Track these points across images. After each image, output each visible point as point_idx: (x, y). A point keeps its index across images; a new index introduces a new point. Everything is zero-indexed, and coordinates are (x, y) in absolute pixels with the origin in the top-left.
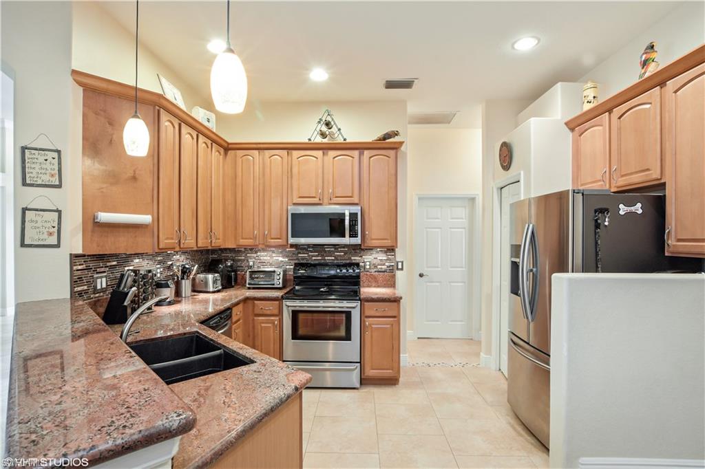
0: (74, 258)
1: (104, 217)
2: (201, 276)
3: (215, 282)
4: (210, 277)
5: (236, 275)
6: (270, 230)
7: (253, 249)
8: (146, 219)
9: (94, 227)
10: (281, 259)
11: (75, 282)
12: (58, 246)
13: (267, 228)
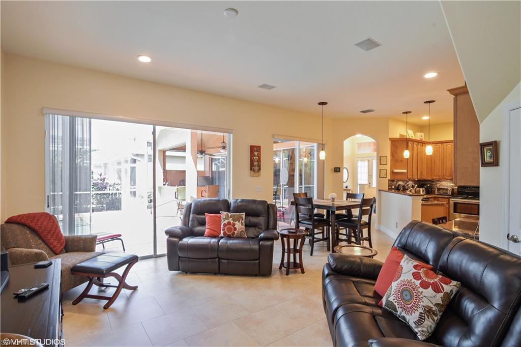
0: (389, 180)
1: (396, 171)
2: (418, 189)
3: (423, 191)
4: (421, 189)
5: (431, 190)
6: (446, 173)
7: (440, 180)
8: (405, 171)
9: (393, 173)
10: (452, 184)
11: (389, 186)
12: (386, 177)
13: (445, 172)
